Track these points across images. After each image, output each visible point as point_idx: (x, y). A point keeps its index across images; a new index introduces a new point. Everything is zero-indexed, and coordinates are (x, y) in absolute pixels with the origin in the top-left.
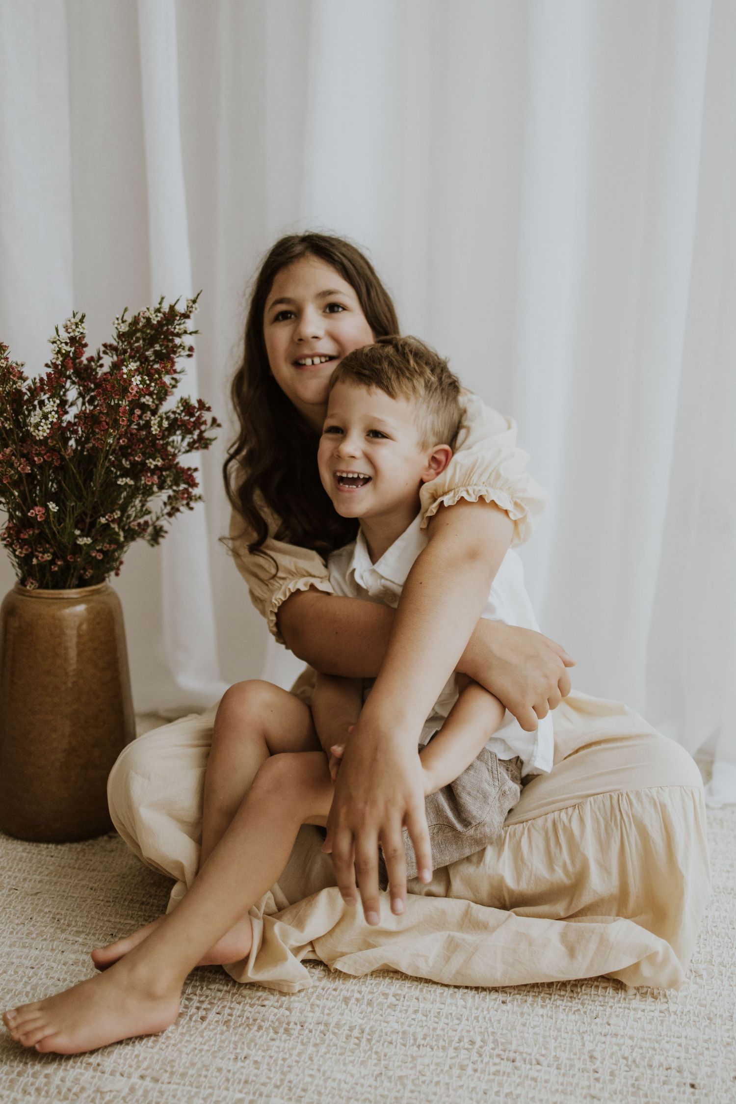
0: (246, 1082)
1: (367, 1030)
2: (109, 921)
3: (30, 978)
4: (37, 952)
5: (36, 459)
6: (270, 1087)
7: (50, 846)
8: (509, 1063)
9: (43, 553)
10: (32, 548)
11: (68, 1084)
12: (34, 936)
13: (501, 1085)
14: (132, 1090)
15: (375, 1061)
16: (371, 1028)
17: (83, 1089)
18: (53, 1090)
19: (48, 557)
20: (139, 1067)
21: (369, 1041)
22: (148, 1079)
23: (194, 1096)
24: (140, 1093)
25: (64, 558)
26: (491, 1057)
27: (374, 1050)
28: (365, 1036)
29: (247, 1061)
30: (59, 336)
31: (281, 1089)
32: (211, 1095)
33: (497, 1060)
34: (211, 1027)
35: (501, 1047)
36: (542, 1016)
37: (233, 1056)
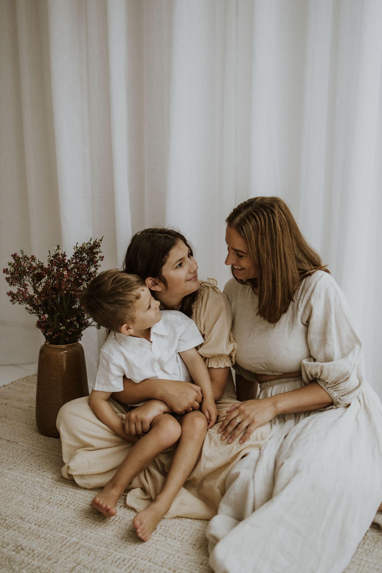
0: (68, 531)
1: (121, 519)
2: (57, 468)
3: (19, 485)
4: (27, 477)
5: (42, 298)
6: (75, 534)
7: (53, 439)
8: (164, 538)
9: (49, 332)
10: (46, 330)
11: (10, 523)
12: (29, 471)
13: (156, 545)
14: (30, 528)
15: (117, 530)
16: (123, 518)
17: (14, 526)
18: (5, 524)
19: (51, 333)
20: (37, 521)
21: (120, 522)
22: (37, 525)
23: (49, 533)
24: (31, 530)
25: (57, 334)
26: (159, 534)
27: (119, 526)
28: (119, 521)
29: (73, 524)
30: (50, 254)
31: (78, 535)
32: (54, 534)
33: (160, 536)
34: (68, 510)
35: (165, 531)
36: (188, 522)
37: (69, 521)
